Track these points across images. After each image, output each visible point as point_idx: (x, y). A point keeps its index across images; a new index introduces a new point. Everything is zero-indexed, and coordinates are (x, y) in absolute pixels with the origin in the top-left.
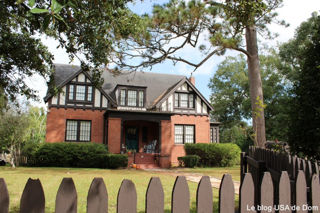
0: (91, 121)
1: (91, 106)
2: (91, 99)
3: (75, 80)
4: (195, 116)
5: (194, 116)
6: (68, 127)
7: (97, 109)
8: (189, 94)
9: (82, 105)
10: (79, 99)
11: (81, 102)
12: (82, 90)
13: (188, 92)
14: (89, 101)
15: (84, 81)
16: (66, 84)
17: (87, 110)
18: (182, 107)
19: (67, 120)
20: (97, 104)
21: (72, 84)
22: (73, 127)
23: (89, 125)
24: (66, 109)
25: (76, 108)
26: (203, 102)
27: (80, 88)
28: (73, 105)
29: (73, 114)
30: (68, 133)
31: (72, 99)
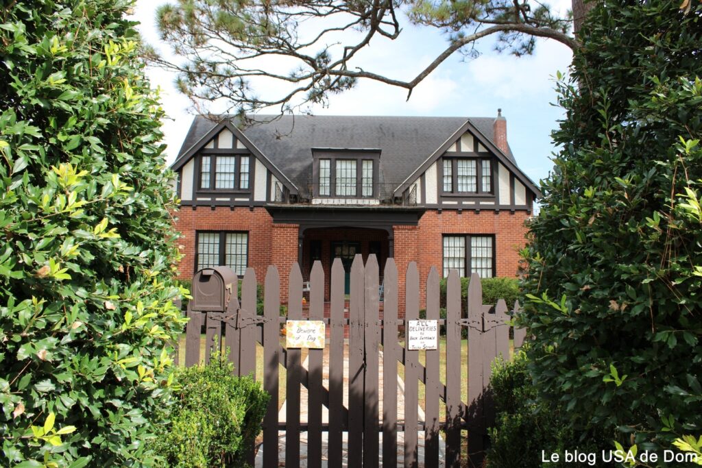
0: (247, 232)
1: (247, 200)
2: (247, 183)
3: (211, 146)
4: (496, 212)
5: (491, 213)
6: (200, 246)
7: (259, 205)
8: (478, 158)
9: (228, 199)
10: (222, 187)
11: (226, 192)
12: (227, 166)
13: (476, 155)
14: (244, 189)
15: (231, 147)
16: (195, 156)
17: (238, 208)
18: (462, 192)
19: (198, 232)
20: (260, 195)
21: (207, 155)
22: (211, 246)
23: (245, 241)
24: (194, 209)
25: (216, 206)
26: (515, 179)
27: (223, 163)
28: (209, 199)
29: (209, 219)
30: (202, 260)
31: (208, 186)
